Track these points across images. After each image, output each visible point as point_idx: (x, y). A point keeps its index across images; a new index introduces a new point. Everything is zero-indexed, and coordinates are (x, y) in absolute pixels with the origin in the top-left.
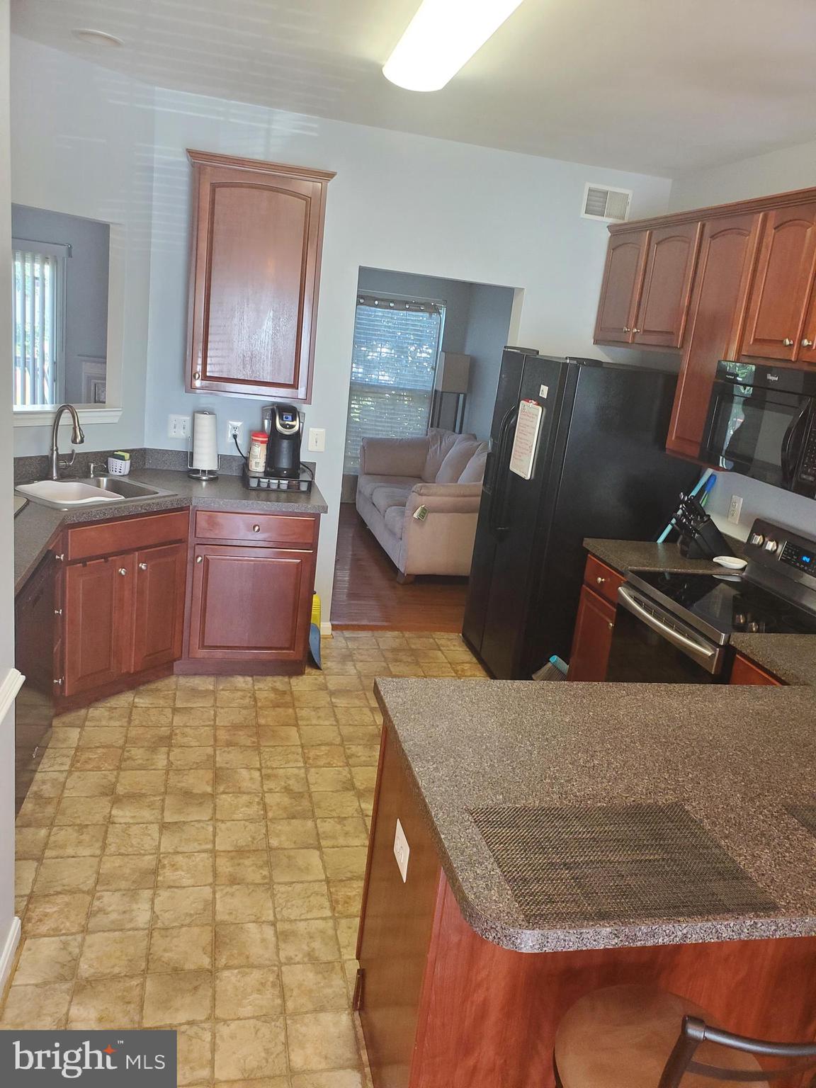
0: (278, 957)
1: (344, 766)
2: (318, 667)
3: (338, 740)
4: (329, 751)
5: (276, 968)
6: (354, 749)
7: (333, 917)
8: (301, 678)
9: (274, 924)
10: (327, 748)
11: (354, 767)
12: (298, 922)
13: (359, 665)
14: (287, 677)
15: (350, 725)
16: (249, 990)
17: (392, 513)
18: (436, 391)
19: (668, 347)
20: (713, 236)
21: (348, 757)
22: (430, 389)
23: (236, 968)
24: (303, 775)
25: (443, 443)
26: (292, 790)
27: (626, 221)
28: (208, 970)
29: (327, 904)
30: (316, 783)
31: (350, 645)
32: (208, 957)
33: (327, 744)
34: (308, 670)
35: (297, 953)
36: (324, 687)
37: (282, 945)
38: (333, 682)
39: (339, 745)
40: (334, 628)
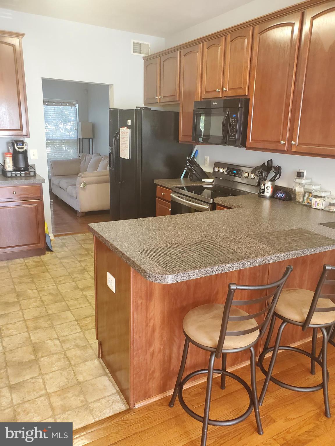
0: (63, 349)
1: (72, 282)
2: (51, 250)
3: (67, 274)
4: (64, 278)
5: (63, 353)
6: (75, 276)
7: (82, 331)
8: (45, 255)
9: (58, 339)
10: (64, 277)
11: (76, 281)
12: (68, 336)
13: (69, 248)
14: (38, 256)
15: (71, 268)
16: (54, 362)
17: (70, 189)
18: (79, 139)
19: (174, 101)
20: (184, 55)
21: (73, 279)
22: (76, 139)
23: (46, 356)
24: (56, 288)
25: (87, 159)
26: (52, 294)
27: (149, 55)
28: (34, 360)
29: (79, 328)
30: (62, 289)
31: (63, 241)
32: (33, 355)
33: (63, 276)
34: (47, 252)
35: (71, 346)
36: (56, 257)
37: (64, 345)
38: (59, 255)
39: (68, 275)
40: (55, 236)
